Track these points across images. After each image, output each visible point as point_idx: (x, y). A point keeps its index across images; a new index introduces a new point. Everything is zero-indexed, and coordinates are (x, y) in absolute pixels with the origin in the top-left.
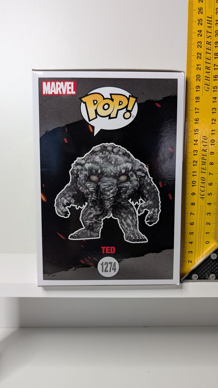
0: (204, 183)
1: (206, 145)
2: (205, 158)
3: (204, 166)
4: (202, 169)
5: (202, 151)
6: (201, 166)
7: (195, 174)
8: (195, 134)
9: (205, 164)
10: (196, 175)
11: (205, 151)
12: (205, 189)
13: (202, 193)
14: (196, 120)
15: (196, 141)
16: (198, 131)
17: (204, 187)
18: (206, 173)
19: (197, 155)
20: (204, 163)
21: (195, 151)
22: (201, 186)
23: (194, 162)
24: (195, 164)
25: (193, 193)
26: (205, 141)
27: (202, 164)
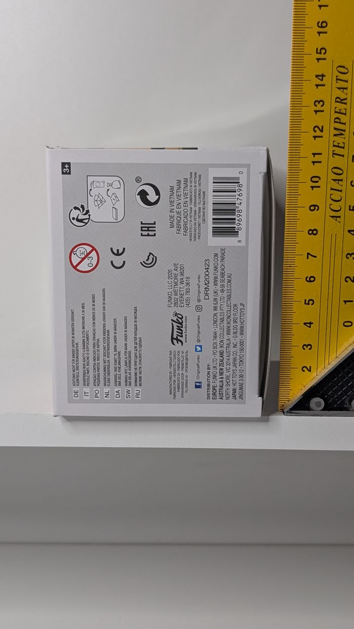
0: (339, 180)
1: (346, 89)
2: (343, 118)
3: (339, 140)
4: (334, 146)
5: (336, 102)
6: (333, 138)
7: (317, 158)
8: (318, 59)
9: (342, 134)
10: (320, 162)
11: (342, 101)
12: (343, 194)
13: (336, 206)
14: (320, 25)
15: (321, 78)
16: (325, 53)
17: (341, 191)
18: (346, 156)
19: (323, 111)
20: (340, 133)
21: (319, 102)
22: (332, 189)
23: (316, 129)
24: (318, 133)
25: (314, 206)
26: (341, 76)
27: (335, 135)
